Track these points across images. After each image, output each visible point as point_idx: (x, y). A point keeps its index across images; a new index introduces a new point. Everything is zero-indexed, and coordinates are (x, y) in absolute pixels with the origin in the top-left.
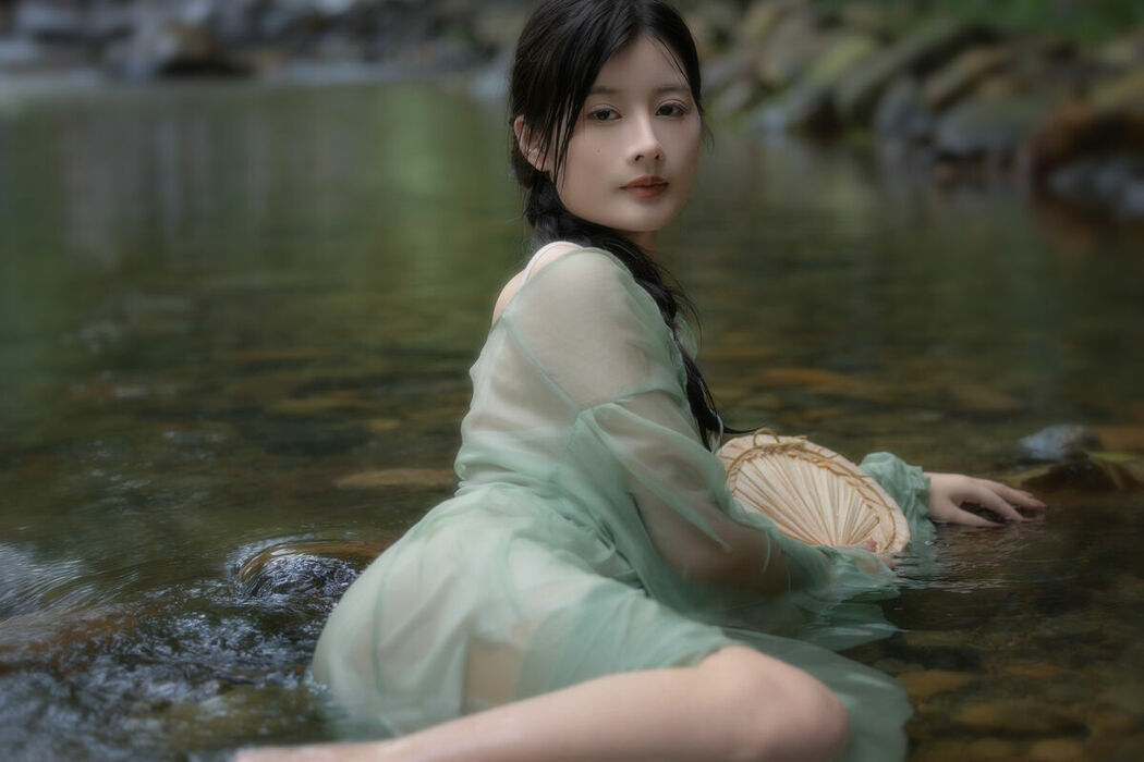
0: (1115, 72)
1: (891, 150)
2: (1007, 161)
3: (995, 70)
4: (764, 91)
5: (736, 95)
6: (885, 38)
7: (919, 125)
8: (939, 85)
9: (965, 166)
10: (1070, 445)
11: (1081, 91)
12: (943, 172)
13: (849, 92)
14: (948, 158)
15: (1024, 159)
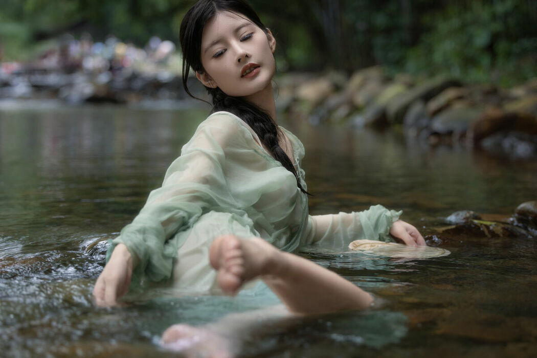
0: (515, 99)
1: (411, 133)
2: (463, 135)
3: (460, 98)
4: (355, 109)
5: (342, 112)
6: (411, 86)
7: (424, 122)
8: (434, 105)
9: (443, 138)
10: (466, 218)
11: (499, 105)
12: (433, 140)
13: (393, 109)
14: (436, 134)
15: (470, 135)
